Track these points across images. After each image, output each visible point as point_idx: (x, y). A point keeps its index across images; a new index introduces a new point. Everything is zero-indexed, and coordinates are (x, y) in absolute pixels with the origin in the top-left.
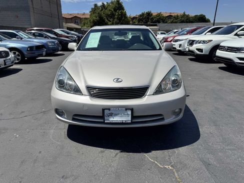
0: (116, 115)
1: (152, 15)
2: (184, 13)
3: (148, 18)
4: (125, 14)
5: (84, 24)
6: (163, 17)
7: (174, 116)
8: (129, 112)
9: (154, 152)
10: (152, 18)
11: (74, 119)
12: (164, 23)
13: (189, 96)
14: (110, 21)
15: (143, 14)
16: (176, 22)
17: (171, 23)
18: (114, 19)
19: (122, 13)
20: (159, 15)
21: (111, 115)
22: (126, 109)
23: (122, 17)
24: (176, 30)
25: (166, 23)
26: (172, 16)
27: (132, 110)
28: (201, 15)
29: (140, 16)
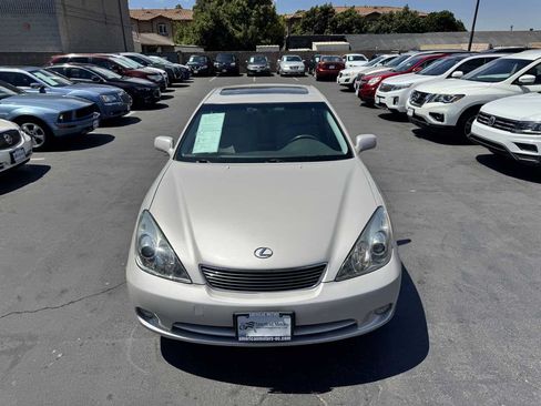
0: (261, 325)
1: (333, 12)
2: (407, 8)
3: (325, 20)
4: (274, 14)
5: (181, 37)
6: (360, 18)
7: (378, 317)
8: (288, 321)
9: (336, 390)
10: (335, 21)
11: (174, 330)
12: (361, 32)
13: (409, 241)
14: (240, 31)
15: (313, 11)
16: (388, 31)
17: (377, 32)
18: (249, 24)
19: (265, 10)
20: (350, 12)
21: (251, 325)
22: (281, 315)
23: (266, 20)
24: (387, 56)
25: (366, 32)
26: (378, 14)
27: (293, 316)
28: (445, 13)
29: (308, 15)
